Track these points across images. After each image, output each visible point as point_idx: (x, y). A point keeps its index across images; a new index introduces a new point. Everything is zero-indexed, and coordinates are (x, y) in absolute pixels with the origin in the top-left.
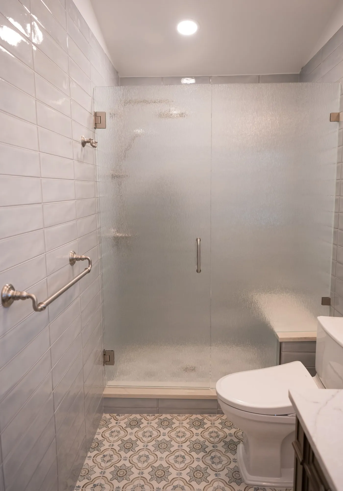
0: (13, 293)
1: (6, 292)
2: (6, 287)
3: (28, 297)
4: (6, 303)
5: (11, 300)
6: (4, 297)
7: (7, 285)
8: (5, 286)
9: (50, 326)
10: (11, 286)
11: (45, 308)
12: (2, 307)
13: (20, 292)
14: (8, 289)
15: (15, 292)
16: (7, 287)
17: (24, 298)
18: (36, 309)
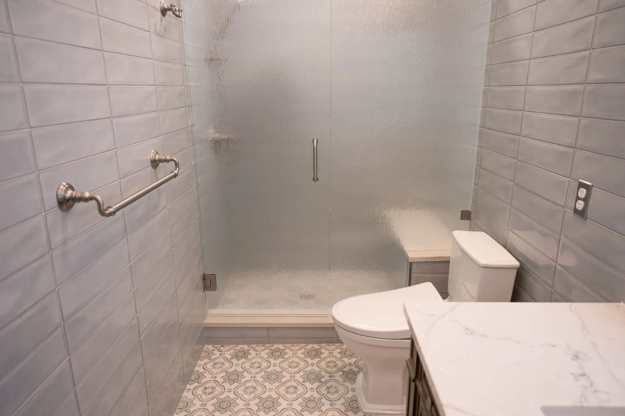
0: (72, 194)
1: (63, 193)
2: (62, 187)
3: (91, 198)
4: (64, 207)
5: (70, 202)
6: (61, 198)
7: (64, 184)
8: (61, 184)
9: (128, 239)
10: (69, 185)
11: (114, 213)
12: (59, 210)
13: (81, 193)
14: (64, 188)
15: (74, 193)
16: (64, 186)
17: (86, 200)
18: (102, 213)
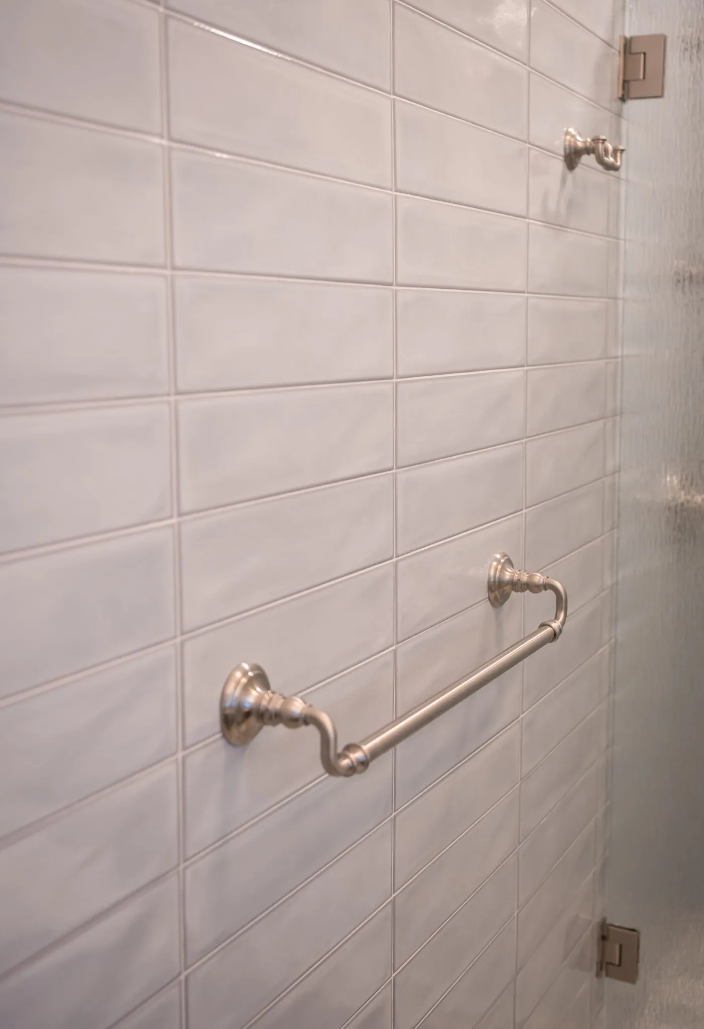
0: (261, 698)
1: (237, 693)
2: (238, 674)
3: (308, 720)
4: (235, 731)
5: (252, 720)
6: (231, 707)
7: (246, 666)
8: (238, 667)
9: (398, 819)
10: (257, 672)
11: (364, 764)
12: (222, 742)
13: (284, 698)
14: (244, 680)
15: (267, 696)
16: (245, 673)
17: (294, 721)
18: (331, 768)
